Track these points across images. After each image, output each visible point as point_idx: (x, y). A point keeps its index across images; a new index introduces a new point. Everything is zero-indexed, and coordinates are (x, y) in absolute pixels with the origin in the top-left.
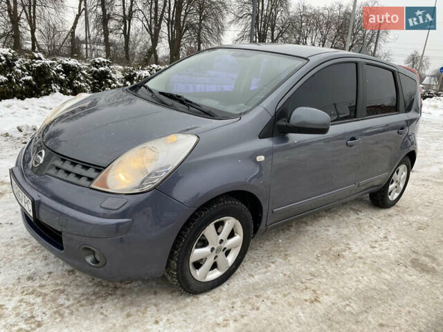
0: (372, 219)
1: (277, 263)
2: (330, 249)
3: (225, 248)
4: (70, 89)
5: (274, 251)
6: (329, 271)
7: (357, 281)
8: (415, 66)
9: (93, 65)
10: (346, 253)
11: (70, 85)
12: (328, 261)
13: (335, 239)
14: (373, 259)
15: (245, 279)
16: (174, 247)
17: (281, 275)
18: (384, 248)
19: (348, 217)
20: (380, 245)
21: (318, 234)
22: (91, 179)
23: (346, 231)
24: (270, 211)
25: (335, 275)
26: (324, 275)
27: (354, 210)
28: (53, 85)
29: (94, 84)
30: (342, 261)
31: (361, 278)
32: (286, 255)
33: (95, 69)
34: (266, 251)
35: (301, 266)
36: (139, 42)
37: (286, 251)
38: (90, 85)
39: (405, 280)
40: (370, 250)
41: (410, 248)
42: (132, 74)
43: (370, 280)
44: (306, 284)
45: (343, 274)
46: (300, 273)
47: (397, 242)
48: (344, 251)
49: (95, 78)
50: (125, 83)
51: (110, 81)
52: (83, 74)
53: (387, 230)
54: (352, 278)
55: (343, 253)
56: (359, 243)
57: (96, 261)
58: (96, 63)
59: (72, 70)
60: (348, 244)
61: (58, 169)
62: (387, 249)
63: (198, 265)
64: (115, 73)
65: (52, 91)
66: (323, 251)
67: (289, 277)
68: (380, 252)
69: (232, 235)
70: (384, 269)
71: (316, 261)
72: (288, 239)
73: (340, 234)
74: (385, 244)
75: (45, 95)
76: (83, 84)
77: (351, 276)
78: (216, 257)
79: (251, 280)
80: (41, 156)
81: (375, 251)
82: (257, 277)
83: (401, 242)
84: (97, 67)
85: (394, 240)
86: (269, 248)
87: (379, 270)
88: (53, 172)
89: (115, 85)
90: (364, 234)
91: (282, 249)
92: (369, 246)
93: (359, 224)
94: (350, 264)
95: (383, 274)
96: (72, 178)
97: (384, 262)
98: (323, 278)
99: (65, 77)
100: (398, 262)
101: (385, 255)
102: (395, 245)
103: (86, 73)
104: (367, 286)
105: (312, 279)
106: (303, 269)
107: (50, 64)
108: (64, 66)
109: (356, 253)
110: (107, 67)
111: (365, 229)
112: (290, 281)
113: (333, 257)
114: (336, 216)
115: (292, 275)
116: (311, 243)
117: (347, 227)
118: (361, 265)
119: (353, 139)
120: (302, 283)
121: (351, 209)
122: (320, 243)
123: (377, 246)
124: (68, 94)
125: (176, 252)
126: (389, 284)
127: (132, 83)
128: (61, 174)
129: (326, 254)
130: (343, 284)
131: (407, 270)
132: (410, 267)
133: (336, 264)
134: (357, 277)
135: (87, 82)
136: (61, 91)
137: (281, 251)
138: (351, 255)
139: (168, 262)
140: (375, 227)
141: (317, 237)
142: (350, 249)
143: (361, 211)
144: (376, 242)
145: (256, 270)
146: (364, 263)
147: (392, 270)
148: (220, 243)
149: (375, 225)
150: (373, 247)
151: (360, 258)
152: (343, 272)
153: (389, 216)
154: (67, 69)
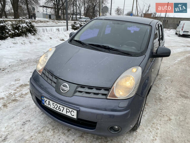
30: (163, 101)
50: (15, 31)
51: (7, 31)
55: (161, 98)
61: (80, 92)
66: (155, 99)
71: (156, 103)
74: (168, 91)
89: (11, 33)
94: (166, 101)
97: (174, 98)
100: (177, 97)
102: (171, 90)
104: (178, 109)
105: (162, 111)
109: (164, 97)
110: (4, 23)
127: (19, 31)
131: (182, 99)
134: (173, 106)
140: (160, 85)
142: (161, 95)
144: (165, 90)
147: (178, 100)
150: (166, 93)
151: (167, 98)
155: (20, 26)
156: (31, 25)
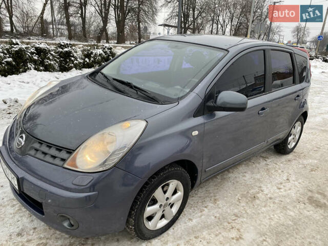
0: (276, 164)
1: (209, 207)
2: (248, 192)
3: (170, 203)
4: (42, 66)
5: (206, 197)
6: (248, 211)
7: (269, 219)
8: (299, 34)
9: (59, 47)
10: (259, 195)
11: (42, 63)
12: (247, 203)
13: (250, 183)
14: (280, 199)
15: (186, 223)
16: (132, 209)
17: (213, 218)
18: (287, 189)
19: (259, 163)
20: (284, 186)
21: (238, 179)
22: (64, 160)
23: (258, 176)
24: (203, 171)
25: (253, 214)
26: (245, 215)
27: (263, 157)
28: (28, 64)
29: (61, 61)
30: (257, 202)
31: (272, 216)
32: (215, 200)
33: (61, 50)
34: (200, 197)
35: (227, 208)
36: (93, 23)
37: (215, 196)
38: (57, 62)
39: (305, 215)
40: (278, 191)
41: (306, 187)
42: (90, 52)
43: (279, 217)
44: (231, 224)
45: (259, 214)
46: (227, 214)
47: (296, 183)
48: (258, 193)
49: (61, 57)
50: (84, 60)
51: (73, 59)
52: (52, 54)
53: (288, 173)
54: (266, 217)
55: (258, 195)
56: (269, 185)
57: (71, 225)
58: (61, 45)
59: (42, 52)
60: (260, 187)
61: (37, 150)
62: (290, 189)
63: (150, 218)
64: (76, 52)
65: (28, 69)
66: (243, 194)
67: (219, 219)
68: (285, 193)
69: (175, 192)
70: (288, 207)
71: (238, 203)
72: (216, 185)
73: (254, 179)
74: (288, 185)
75: (23, 72)
76: (52, 63)
77: (265, 215)
78: (164, 210)
79: (190, 224)
80: (23, 139)
81: (281, 192)
82: (194, 221)
83: (299, 183)
84: (62, 49)
85: (294, 181)
86: (202, 195)
87: (285, 208)
88: (33, 152)
89: (77, 62)
90: (272, 177)
91: (212, 195)
92: (276, 188)
93: (268, 169)
94: (263, 204)
95: (288, 211)
96: (48, 158)
97: (288, 201)
98: (244, 218)
99: (38, 57)
100: (298, 200)
101: (288, 195)
102: (295, 186)
103: (54, 54)
104: (278, 223)
105: (236, 219)
106: (229, 211)
107: (26, 48)
108: (37, 49)
109: (267, 195)
110: (69, 48)
111: (272, 174)
112: (220, 223)
113: (250, 199)
114: (250, 163)
115: (221, 217)
116: (234, 189)
117: (259, 172)
118: (272, 205)
119: (263, 109)
120: (229, 223)
121: (261, 156)
122: (240, 188)
123: (282, 187)
124: (41, 71)
125: (133, 212)
126: (293, 220)
127: (90, 59)
128: (40, 155)
129: (245, 197)
130: (260, 222)
131: (306, 206)
132: (307, 204)
133: (253, 205)
134: (269, 216)
135: (55, 60)
136: (35, 69)
137: (211, 197)
138: (263, 197)
139: (127, 220)
140: (280, 171)
141: (237, 182)
142: (262, 191)
143: (268, 158)
144: (281, 183)
145: (194, 214)
146: (274, 203)
147: (295, 207)
148: (166, 200)
149: (280, 169)
150: (280, 189)
151: (271, 198)
152: (258, 211)
153: (289, 161)
154: (39, 51)
155: (92, 53)
156: (111, 52)
